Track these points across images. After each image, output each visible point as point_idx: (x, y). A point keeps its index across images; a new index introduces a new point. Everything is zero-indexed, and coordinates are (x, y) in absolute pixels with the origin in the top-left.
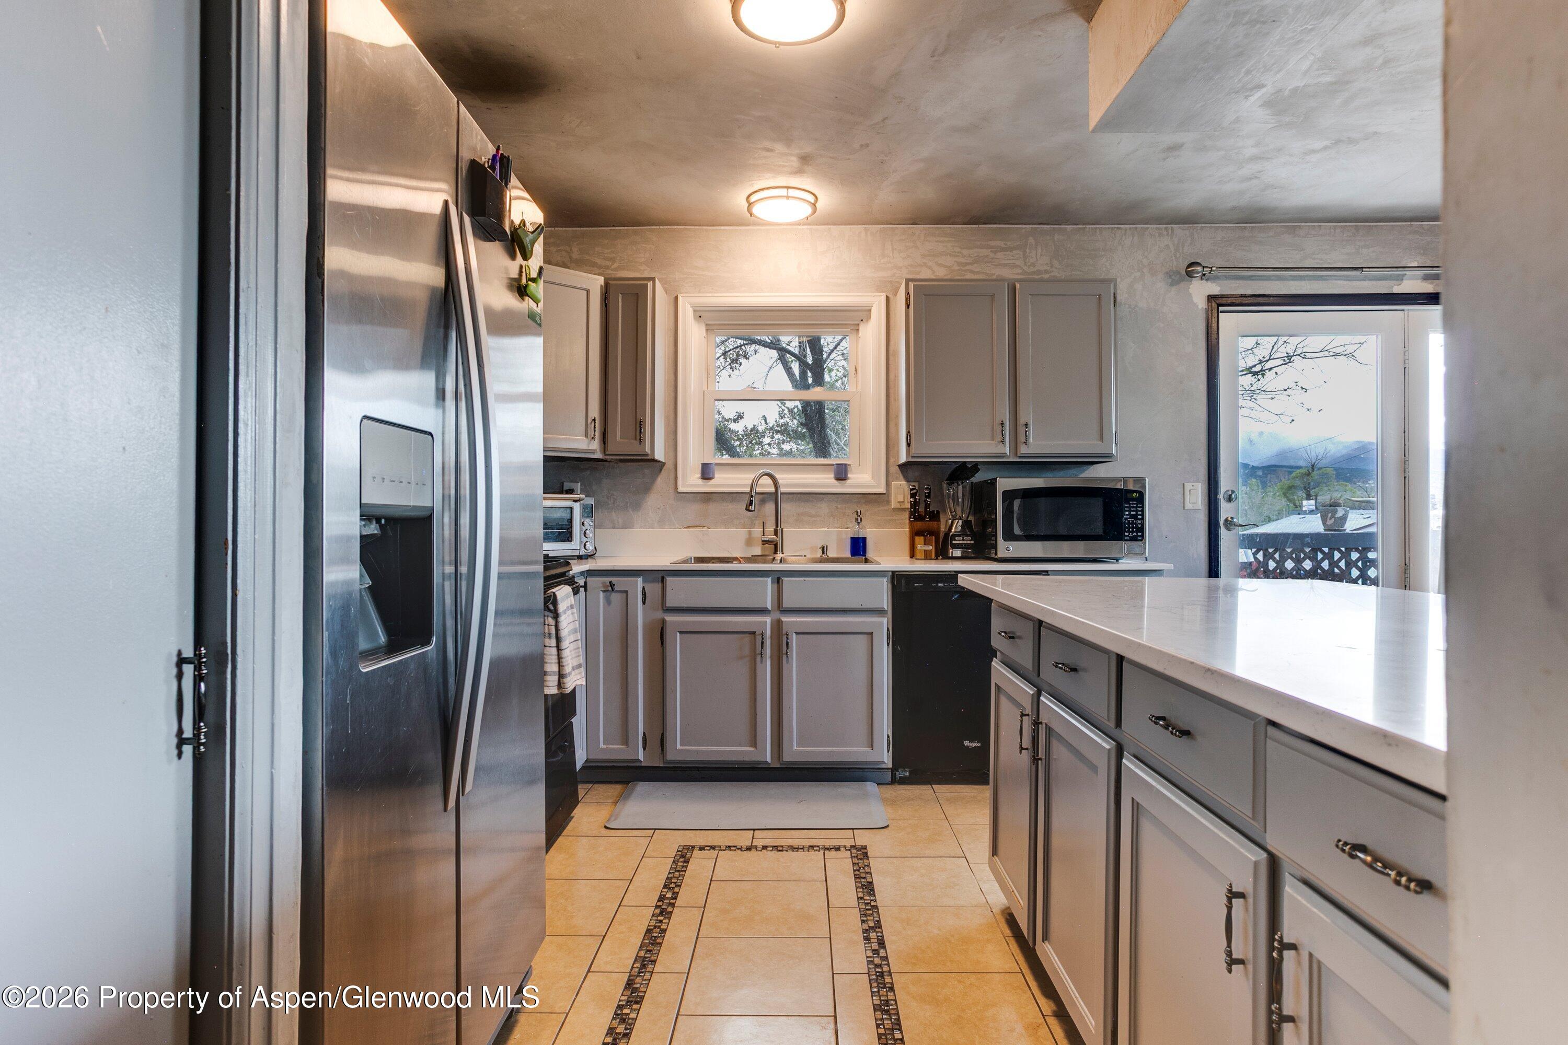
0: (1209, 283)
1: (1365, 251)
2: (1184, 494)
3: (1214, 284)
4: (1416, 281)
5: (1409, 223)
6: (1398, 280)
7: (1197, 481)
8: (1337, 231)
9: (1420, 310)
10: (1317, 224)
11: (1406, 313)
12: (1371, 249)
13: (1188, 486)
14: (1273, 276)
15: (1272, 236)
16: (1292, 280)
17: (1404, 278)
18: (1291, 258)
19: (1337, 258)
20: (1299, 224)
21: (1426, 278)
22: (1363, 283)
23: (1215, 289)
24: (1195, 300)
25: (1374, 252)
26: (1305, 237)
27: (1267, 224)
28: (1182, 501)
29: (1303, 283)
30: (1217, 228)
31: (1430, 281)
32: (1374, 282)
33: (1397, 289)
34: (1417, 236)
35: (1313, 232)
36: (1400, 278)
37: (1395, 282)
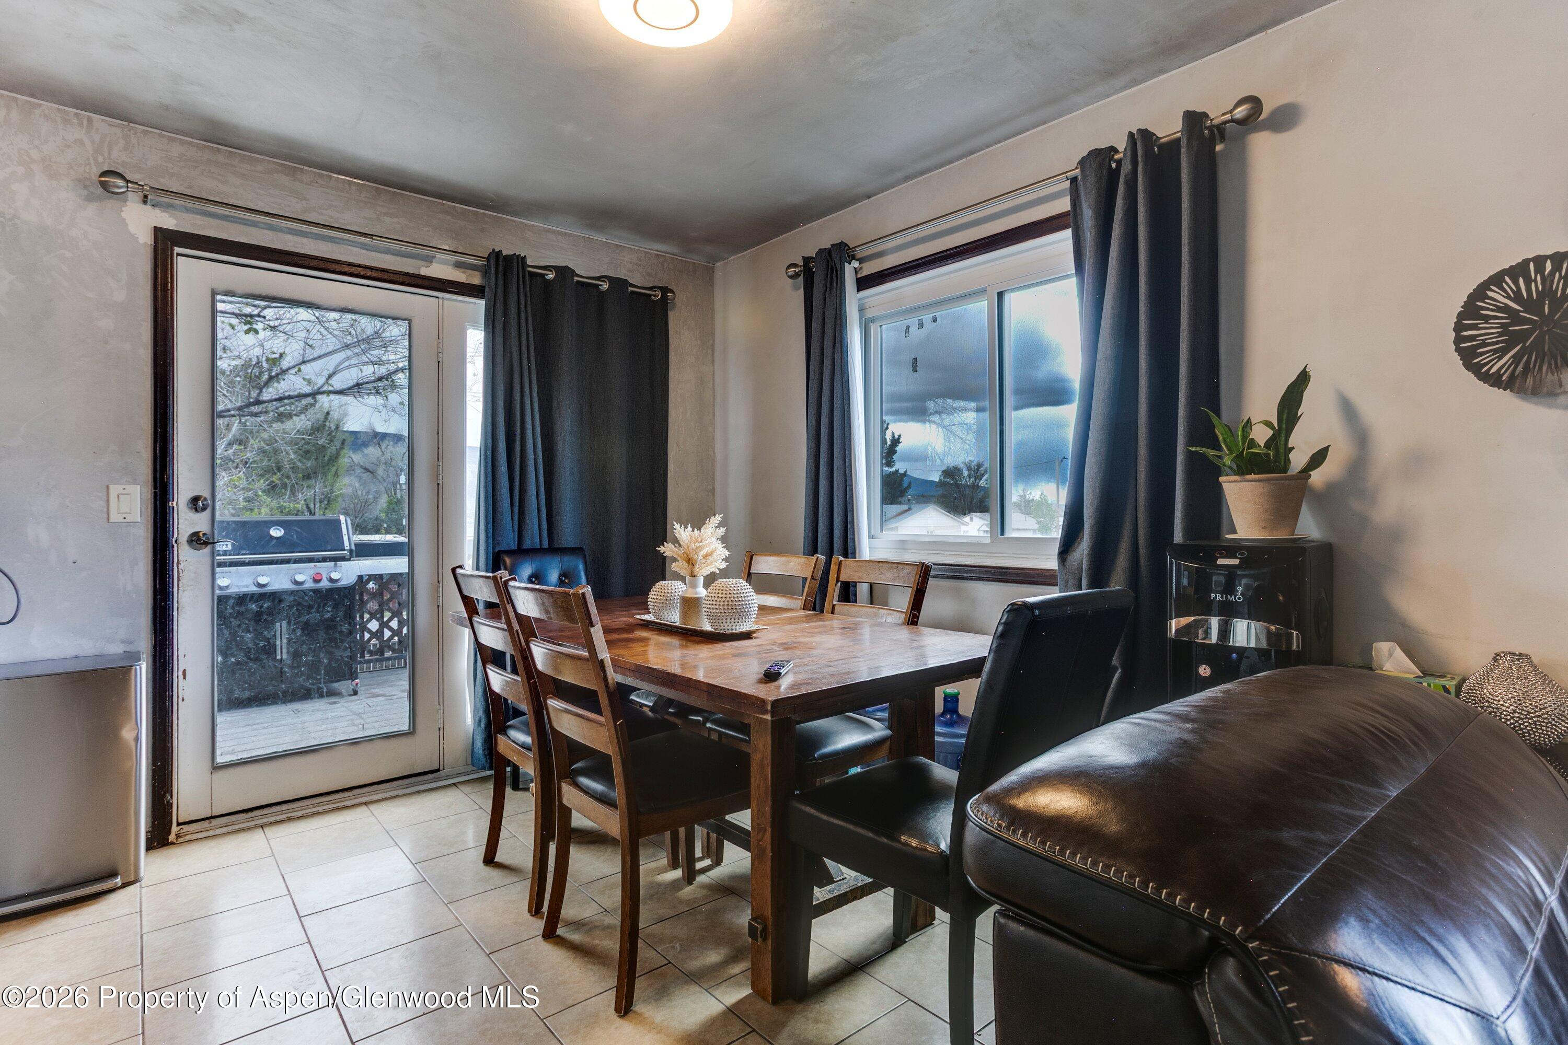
0: (157, 211)
1: (387, 220)
2: (108, 501)
3: (166, 215)
4: (446, 267)
5: (440, 201)
6: (426, 261)
7: (134, 482)
8: (354, 188)
9: (456, 301)
10: (327, 173)
11: (441, 301)
12: (396, 220)
13: (115, 490)
14: (262, 223)
15: (260, 172)
16: (290, 233)
17: (434, 260)
18: (289, 206)
19: (352, 218)
20: (302, 167)
21: (459, 265)
22: (383, 256)
23: (169, 222)
24: (132, 229)
25: (399, 223)
26: (310, 185)
27: (252, 155)
28: (105, 510)
29: (305, 240)
30: (174, 140)
31: (463, 270)
32: (398, 258)
33: (425, 271)
34: (449, 218)
35: (319, 181)
36: (429, 260)
37: (423, 263)
